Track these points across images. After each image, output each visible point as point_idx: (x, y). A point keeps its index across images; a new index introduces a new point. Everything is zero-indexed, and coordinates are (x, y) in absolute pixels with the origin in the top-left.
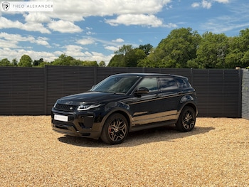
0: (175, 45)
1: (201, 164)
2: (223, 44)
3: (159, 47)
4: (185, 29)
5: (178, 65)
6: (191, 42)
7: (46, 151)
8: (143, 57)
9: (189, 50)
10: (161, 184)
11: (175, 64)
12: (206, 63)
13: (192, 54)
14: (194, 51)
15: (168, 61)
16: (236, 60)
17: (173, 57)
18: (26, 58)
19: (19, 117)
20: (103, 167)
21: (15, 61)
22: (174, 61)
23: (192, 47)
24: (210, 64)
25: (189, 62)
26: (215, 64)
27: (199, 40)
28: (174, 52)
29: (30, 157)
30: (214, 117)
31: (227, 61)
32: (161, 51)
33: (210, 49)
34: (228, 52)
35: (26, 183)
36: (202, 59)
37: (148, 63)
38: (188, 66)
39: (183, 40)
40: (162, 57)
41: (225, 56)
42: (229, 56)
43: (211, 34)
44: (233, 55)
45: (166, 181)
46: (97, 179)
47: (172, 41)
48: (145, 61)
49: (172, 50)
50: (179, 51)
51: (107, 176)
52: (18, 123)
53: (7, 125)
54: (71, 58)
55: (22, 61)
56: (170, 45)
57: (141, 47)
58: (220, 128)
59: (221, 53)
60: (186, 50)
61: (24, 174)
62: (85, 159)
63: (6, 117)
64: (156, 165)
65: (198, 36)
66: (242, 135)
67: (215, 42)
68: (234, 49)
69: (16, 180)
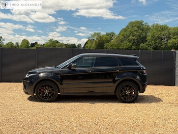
0: (131, 33)
1: (141, 118)
2: (166, 32)
3: (120, 34)
4: (138, 21)
5: (134, 47)
6: (143, 31)
7: (34, 108)
8: (108, 41)
9: (142, 36)
10: (111, 131)
11: (131, 46)
12: (154, 46)
13: (144, 40)
14: (145, 37)
15: (126, 44)
16: (176, 44)
17: (130, 41)
18: (25, 42)
19: (18, 83)
20: (72, 119)
21: (17, 43)
22: (131, 44)
23: (144, 34)
24: (157, 46)
25: (141, 45)
26: (160, 46)
27: (148, 29)
28: (131, 37)
29: (23, 111)
30: (155, 85)
31: (169, 45)
32: (121, 37)
33: (156, 36)
34: (170, 38)
35: (19, 129)
36: (151, 43)
37: (112, 46)
38: (140, 48)
39: (137, 29)
40: (122, 41)
41: (167, 41)
42: (170, 41)
43: (157, 24)
44: (173, 40)
45: (115, 129)
46: (67, 127)
47: (129, 30)
48: (110, 44)
49: (129, 36)
50: (134, 37)
51: (75, 125)
52: (16, 88)
53: (9, 89)
54: (57, 42)
55: (23, 44)
56: (128, 33)
57: (108, 34)
58: (158, 93)
59: (165, 38)
60: (140, 36)
61: (18, 123)
62: (61, 113)
63: (9, 83)
64: (109, 118)
65: (148, 26)
66: (173, 98)
67: (160, 31)
68: (174, 36)
69: (12, 127)
